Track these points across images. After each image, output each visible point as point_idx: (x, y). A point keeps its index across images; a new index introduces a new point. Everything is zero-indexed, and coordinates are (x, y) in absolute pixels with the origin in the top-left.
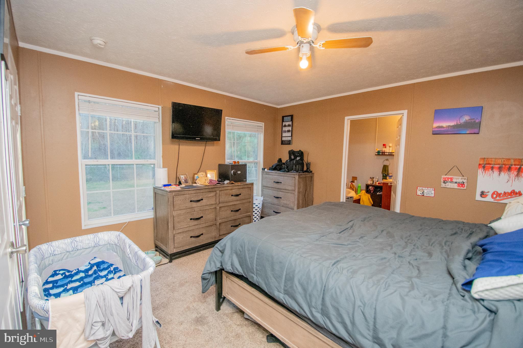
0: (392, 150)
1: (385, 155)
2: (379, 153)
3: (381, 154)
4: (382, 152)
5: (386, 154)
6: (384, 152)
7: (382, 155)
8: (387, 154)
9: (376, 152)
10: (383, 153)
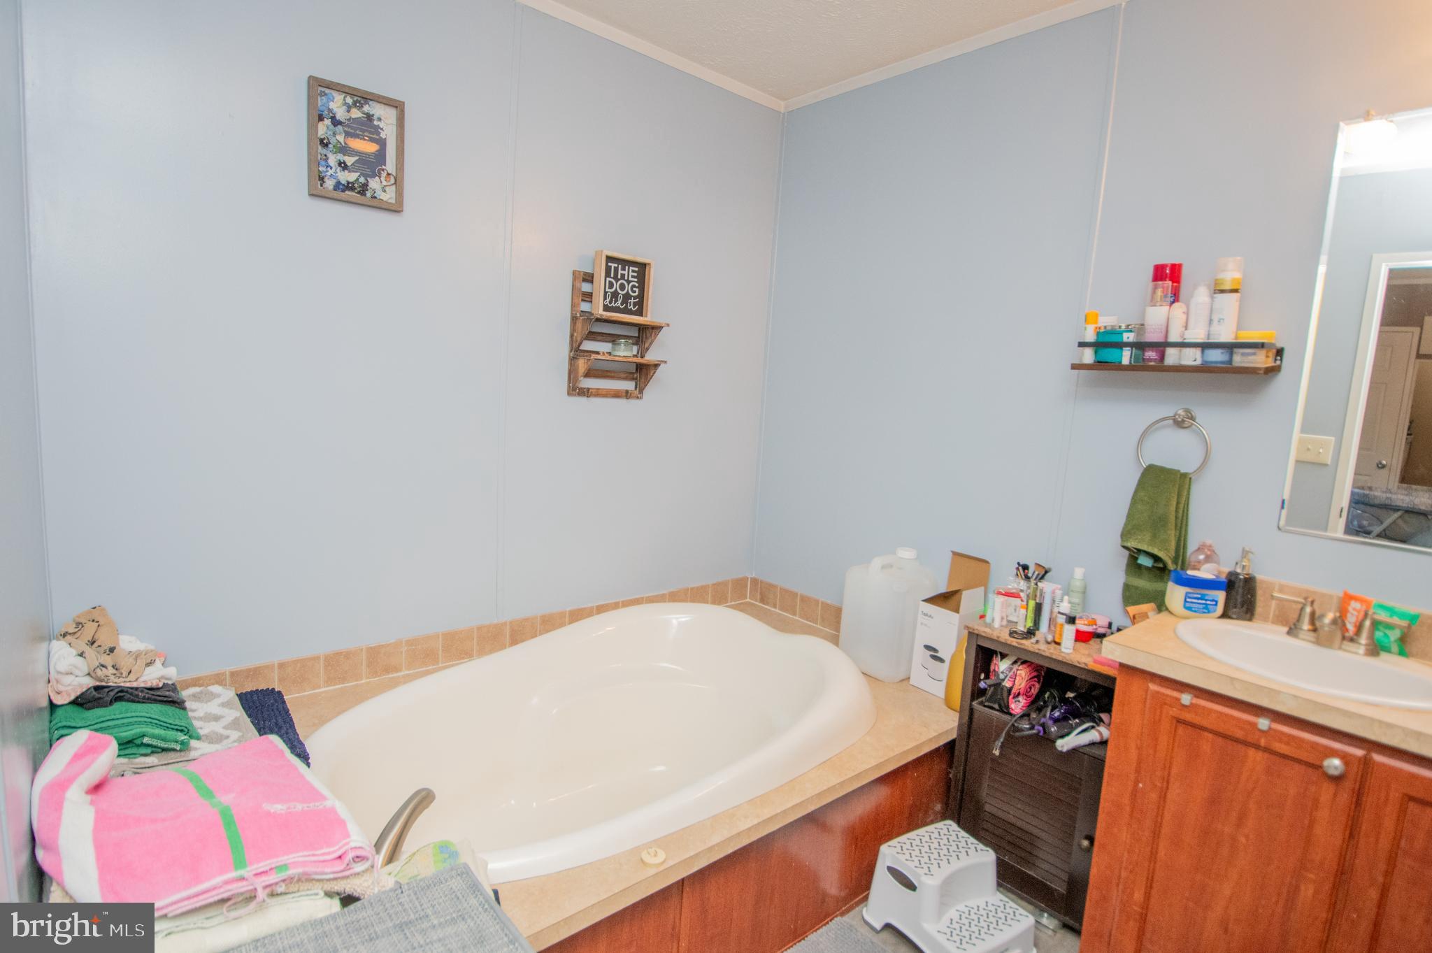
0: (1239, 328)
1: (1161, 367)
2: (1109, 355)
3: (1125, 361)
4: (1140, 346)
5: (1172, 357)
6: (1161, 347)
7: (1138, 367)
8: (1191, 357)
9: (1082, 345)
10: (1151, 354)
